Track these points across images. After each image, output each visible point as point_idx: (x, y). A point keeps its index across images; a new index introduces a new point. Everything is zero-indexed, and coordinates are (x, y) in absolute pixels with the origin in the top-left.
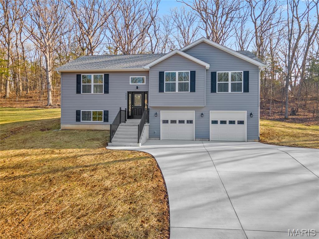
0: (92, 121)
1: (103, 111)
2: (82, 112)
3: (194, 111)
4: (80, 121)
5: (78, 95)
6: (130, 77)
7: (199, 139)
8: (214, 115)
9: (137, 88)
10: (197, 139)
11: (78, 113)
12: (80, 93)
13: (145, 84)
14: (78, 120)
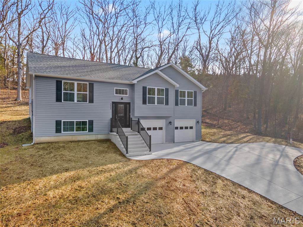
0: (75, 132)
1: (87, 121)
2: (64, 122)
3: (165, 120)
4: (61, 132)
5: (58, 103)
6: (115, 88)
7: (168, 142)
8: (178, 123)
9: (122, 99)
10: (166, 142)
11: (58, 123)
12: (61, 101)
13: (128, 95)
14: (58, 130)
